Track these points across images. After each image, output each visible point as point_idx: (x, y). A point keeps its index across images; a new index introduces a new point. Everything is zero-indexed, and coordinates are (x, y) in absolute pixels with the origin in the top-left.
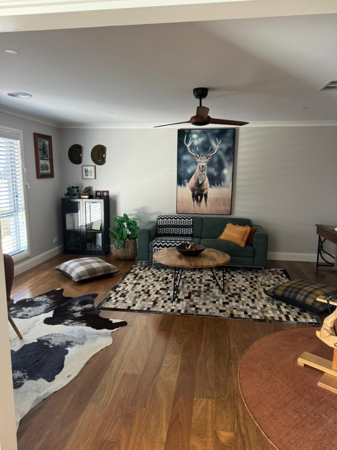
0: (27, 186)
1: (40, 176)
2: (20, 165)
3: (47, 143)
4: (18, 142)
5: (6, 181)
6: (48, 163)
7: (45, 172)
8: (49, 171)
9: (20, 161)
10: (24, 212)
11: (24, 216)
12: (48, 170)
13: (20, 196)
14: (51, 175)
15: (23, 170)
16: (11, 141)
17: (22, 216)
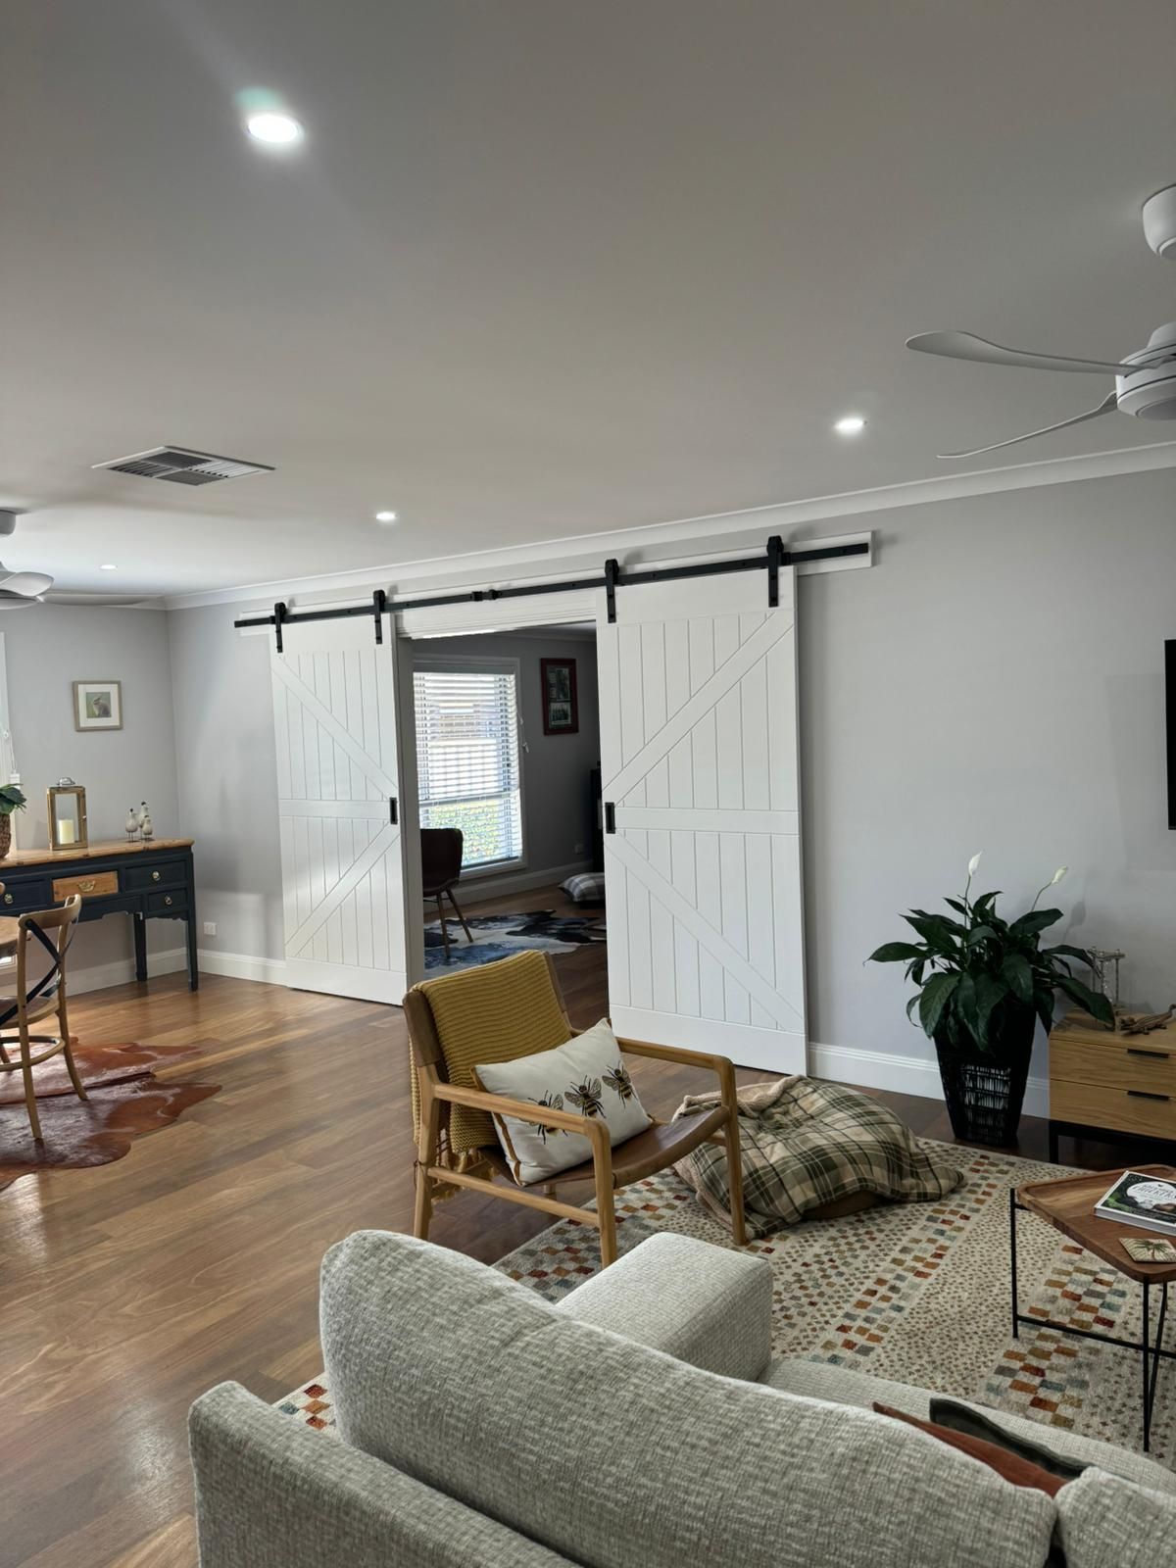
0: (524, 748)
1: (549, 731)
2: (514, 714)
3: (566, 671)
4: (512, 677)
5: (494, 741)
6: (567, 707)
7: (563, 722)
8: (569, 721)
9: (514, 707)
10: (518, 791)
11: (518, 798)
12: (566, 718)
13: (513, 765)
14: (573, 729)
15: (518, 721)
16: (501, 676)
17: (516, 795)
